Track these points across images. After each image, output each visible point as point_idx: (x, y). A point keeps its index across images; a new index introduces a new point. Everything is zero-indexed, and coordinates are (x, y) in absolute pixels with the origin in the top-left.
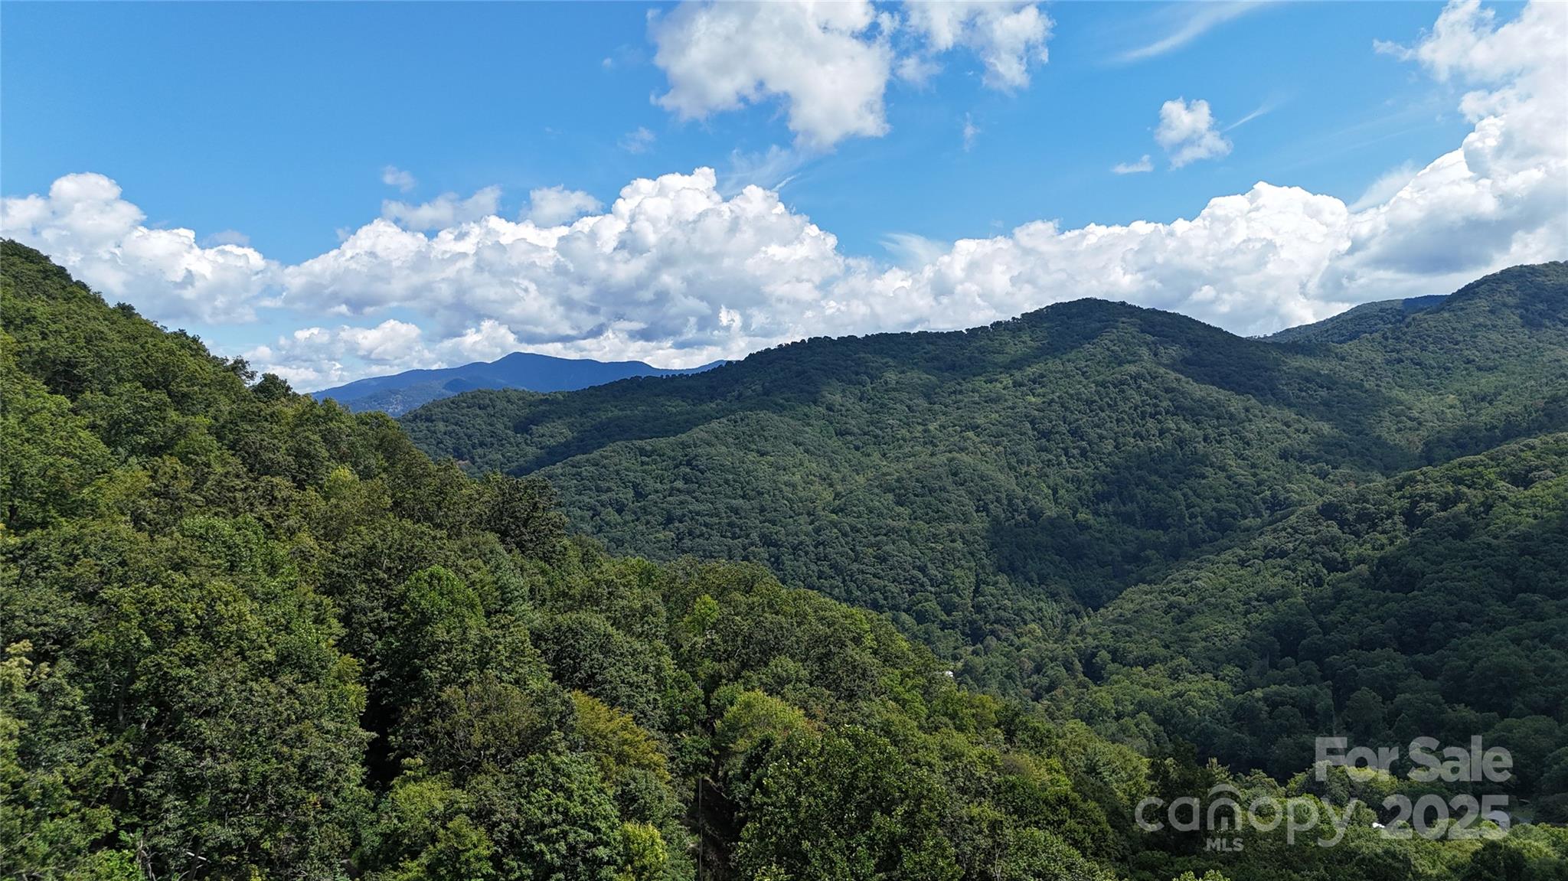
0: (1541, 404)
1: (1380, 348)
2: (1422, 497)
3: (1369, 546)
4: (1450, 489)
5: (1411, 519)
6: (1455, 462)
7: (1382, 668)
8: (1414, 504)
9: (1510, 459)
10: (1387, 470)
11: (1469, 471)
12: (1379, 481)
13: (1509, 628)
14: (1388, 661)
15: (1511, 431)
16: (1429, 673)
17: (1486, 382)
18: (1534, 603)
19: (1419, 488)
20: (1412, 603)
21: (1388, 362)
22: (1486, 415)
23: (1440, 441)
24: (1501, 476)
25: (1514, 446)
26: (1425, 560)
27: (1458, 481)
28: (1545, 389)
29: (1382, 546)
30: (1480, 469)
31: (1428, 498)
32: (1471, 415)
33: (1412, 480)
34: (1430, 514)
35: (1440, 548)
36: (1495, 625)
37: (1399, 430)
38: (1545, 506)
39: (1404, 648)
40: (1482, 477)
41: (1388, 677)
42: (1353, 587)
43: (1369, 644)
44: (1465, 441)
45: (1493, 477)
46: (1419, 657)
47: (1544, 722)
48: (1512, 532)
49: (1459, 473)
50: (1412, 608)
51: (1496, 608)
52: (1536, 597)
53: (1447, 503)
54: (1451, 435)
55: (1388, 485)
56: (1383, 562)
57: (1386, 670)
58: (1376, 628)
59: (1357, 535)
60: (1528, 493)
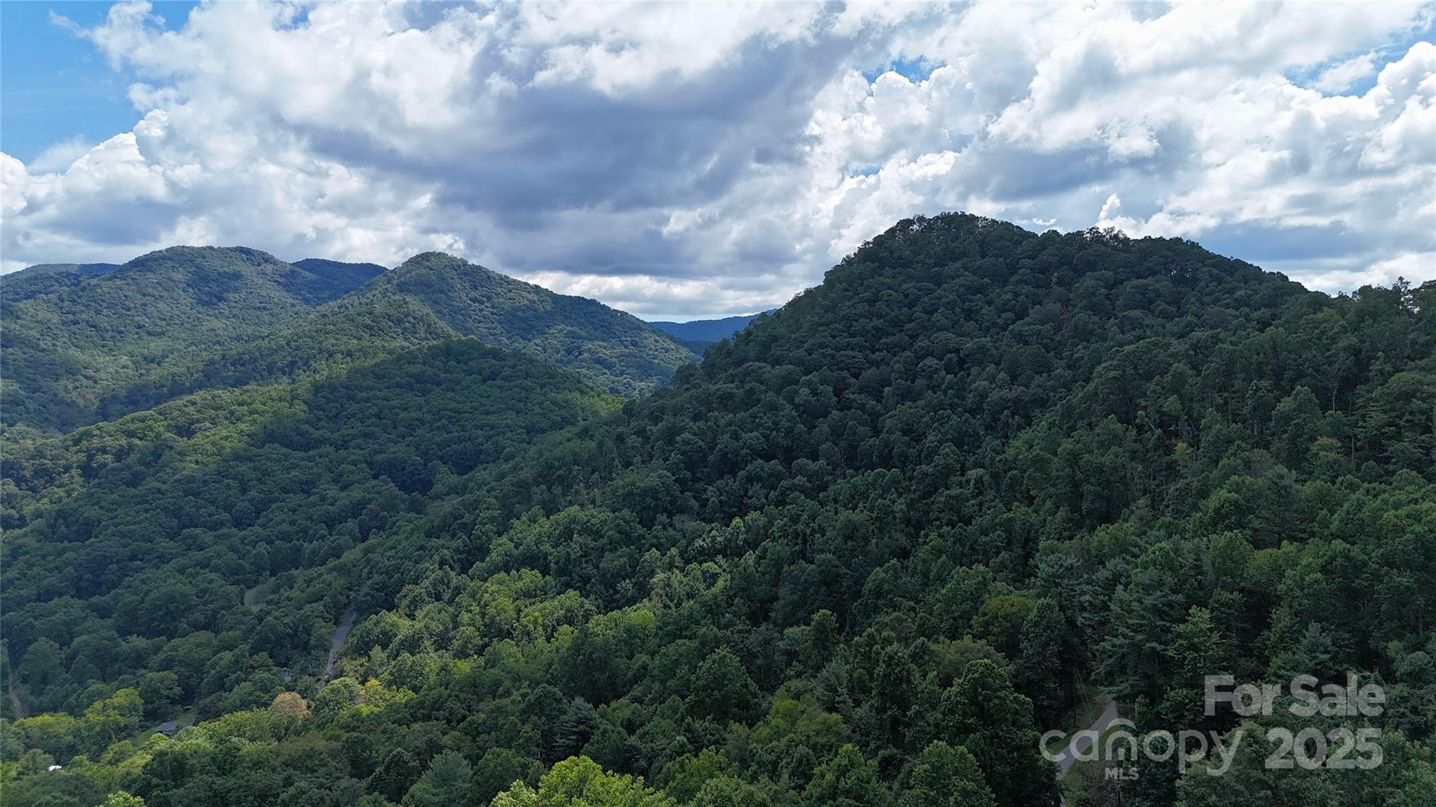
0: (201, 366)
1: (55, 308)
2: (98, 450)
3: (46, 500)
4: (124, 442)
5: (87, 471)
6: (128, 417)
7: (59, 617)
8: (91, 457)
9: (176, 413)
10: (64, 426)
11: (141, 425)
12: (57, 439)
13: (174, 561)
14: (67, 608)
15: (177, 390)
16: (103, 612)
17: (156, 346)
18: (197, 536)
19: (96, 442)
20: (88, 550)
21: (64, 323)
22: (155, 374)
23: (114, 398)
24: (168, 428)
25: (179, 402)
26: (101, 508)
27: (131, 434)
28: (204, 353)
29: (60, 499)
30: (150, 423)
31: (104, 451)
32: (142, 374)
33: (88, 435)
34: (105, 465)
35: (115, 496)
36: (163, 559)
37: (76, 388)
38: (205, 453)
39: (81, 593)
40: (151, 430)
41: (66, 623)
42: (31, 542)
43: (46, 595)
44: (136, 398)
45: (161, 429)
46: (95, 599)
47: (204, 636)
48: (177, 476)
49: (132, 427)
50: (88, 554)
51: (164, 545)
52: (198, 531)
53: (121, 454)
54: (124, 393)
55: (65, 440)
56: (61, 515)
57: (64, 618)
58: (53, 580)
59: (33, 490)
60: (191, 442)
